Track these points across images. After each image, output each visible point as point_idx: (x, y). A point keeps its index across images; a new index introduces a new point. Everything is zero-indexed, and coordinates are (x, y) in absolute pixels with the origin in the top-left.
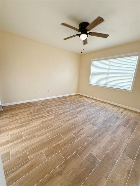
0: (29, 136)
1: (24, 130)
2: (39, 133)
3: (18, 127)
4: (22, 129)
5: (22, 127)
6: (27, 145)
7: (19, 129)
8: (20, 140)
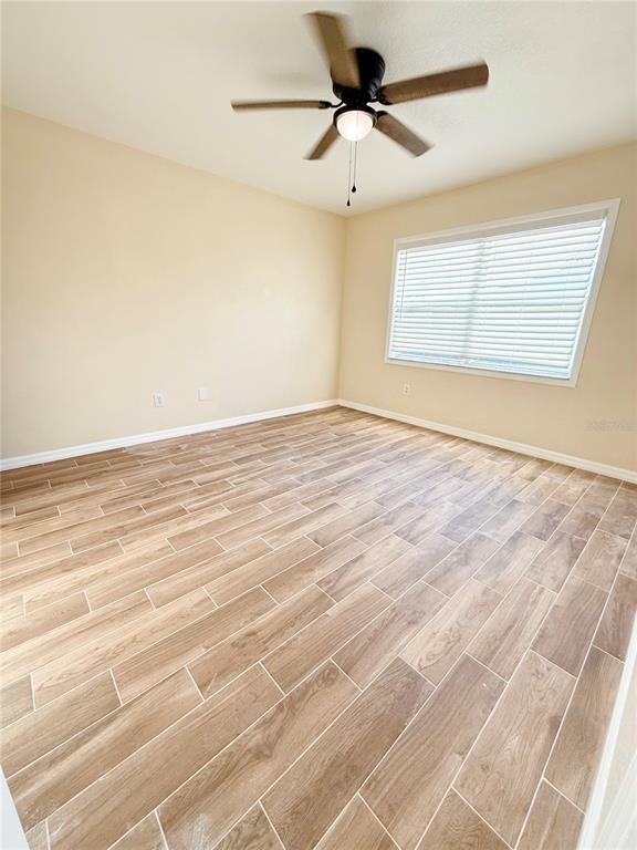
0: (119, 604)
1: (93, 579)
2: (164, 588)
3: (65, 567)
4: (84, 573)
5: (81, 563)
6: (111, 645)
7: (71, 575)
8: (75, 623)
